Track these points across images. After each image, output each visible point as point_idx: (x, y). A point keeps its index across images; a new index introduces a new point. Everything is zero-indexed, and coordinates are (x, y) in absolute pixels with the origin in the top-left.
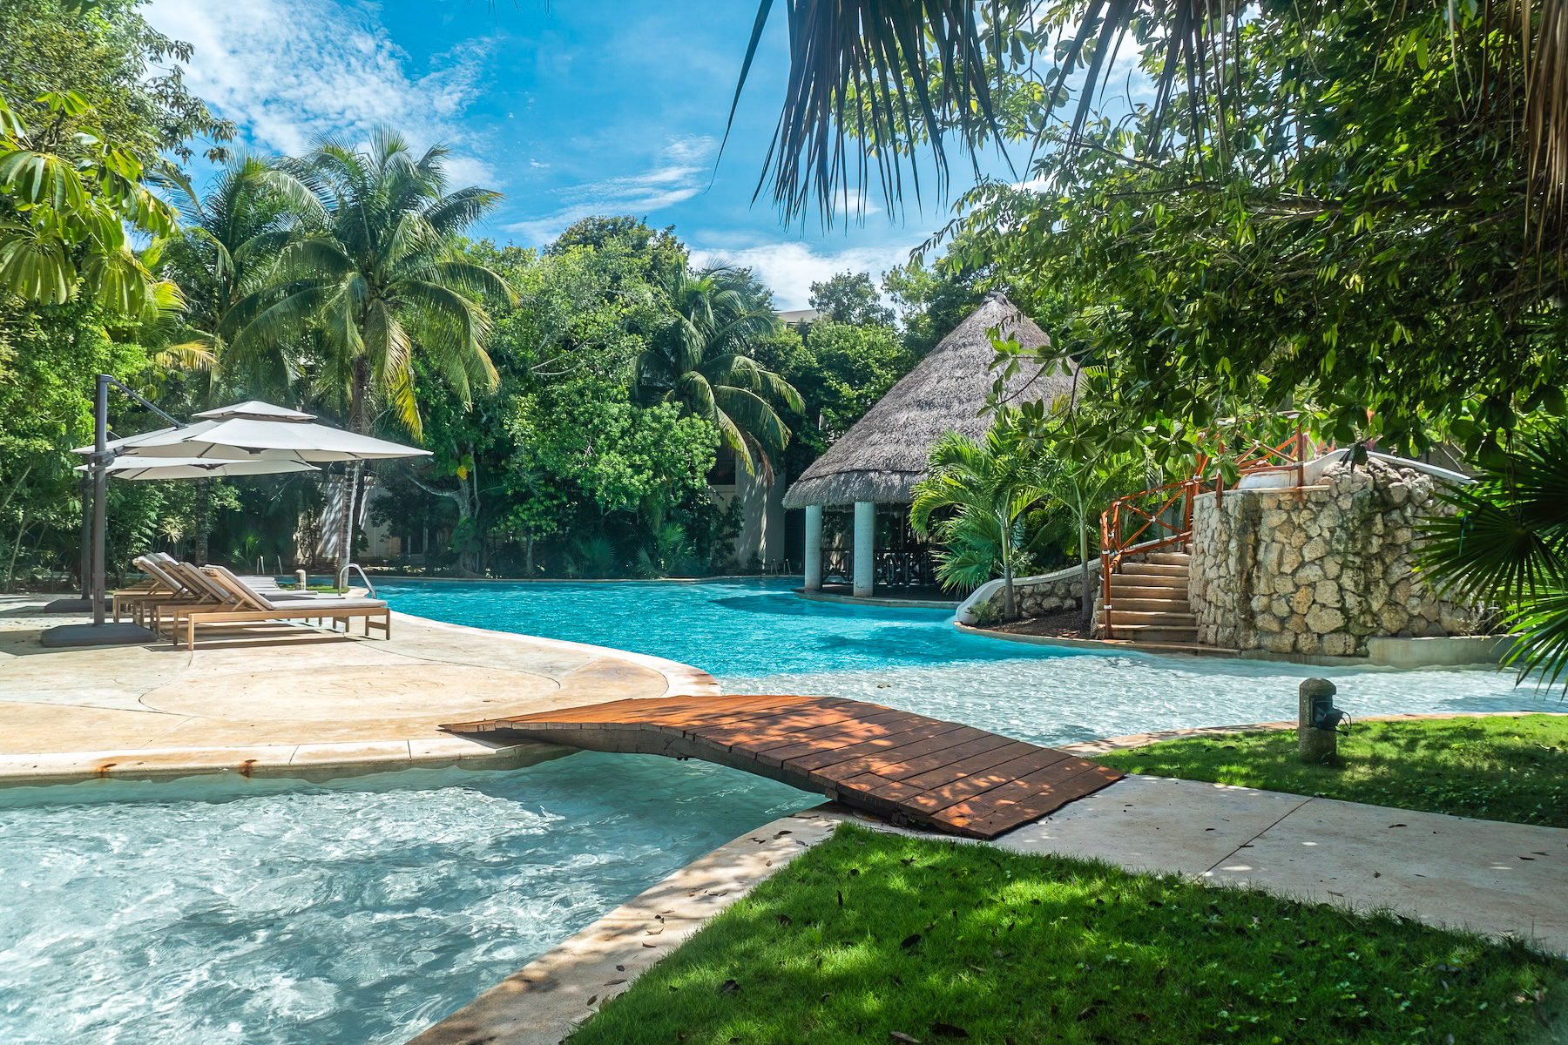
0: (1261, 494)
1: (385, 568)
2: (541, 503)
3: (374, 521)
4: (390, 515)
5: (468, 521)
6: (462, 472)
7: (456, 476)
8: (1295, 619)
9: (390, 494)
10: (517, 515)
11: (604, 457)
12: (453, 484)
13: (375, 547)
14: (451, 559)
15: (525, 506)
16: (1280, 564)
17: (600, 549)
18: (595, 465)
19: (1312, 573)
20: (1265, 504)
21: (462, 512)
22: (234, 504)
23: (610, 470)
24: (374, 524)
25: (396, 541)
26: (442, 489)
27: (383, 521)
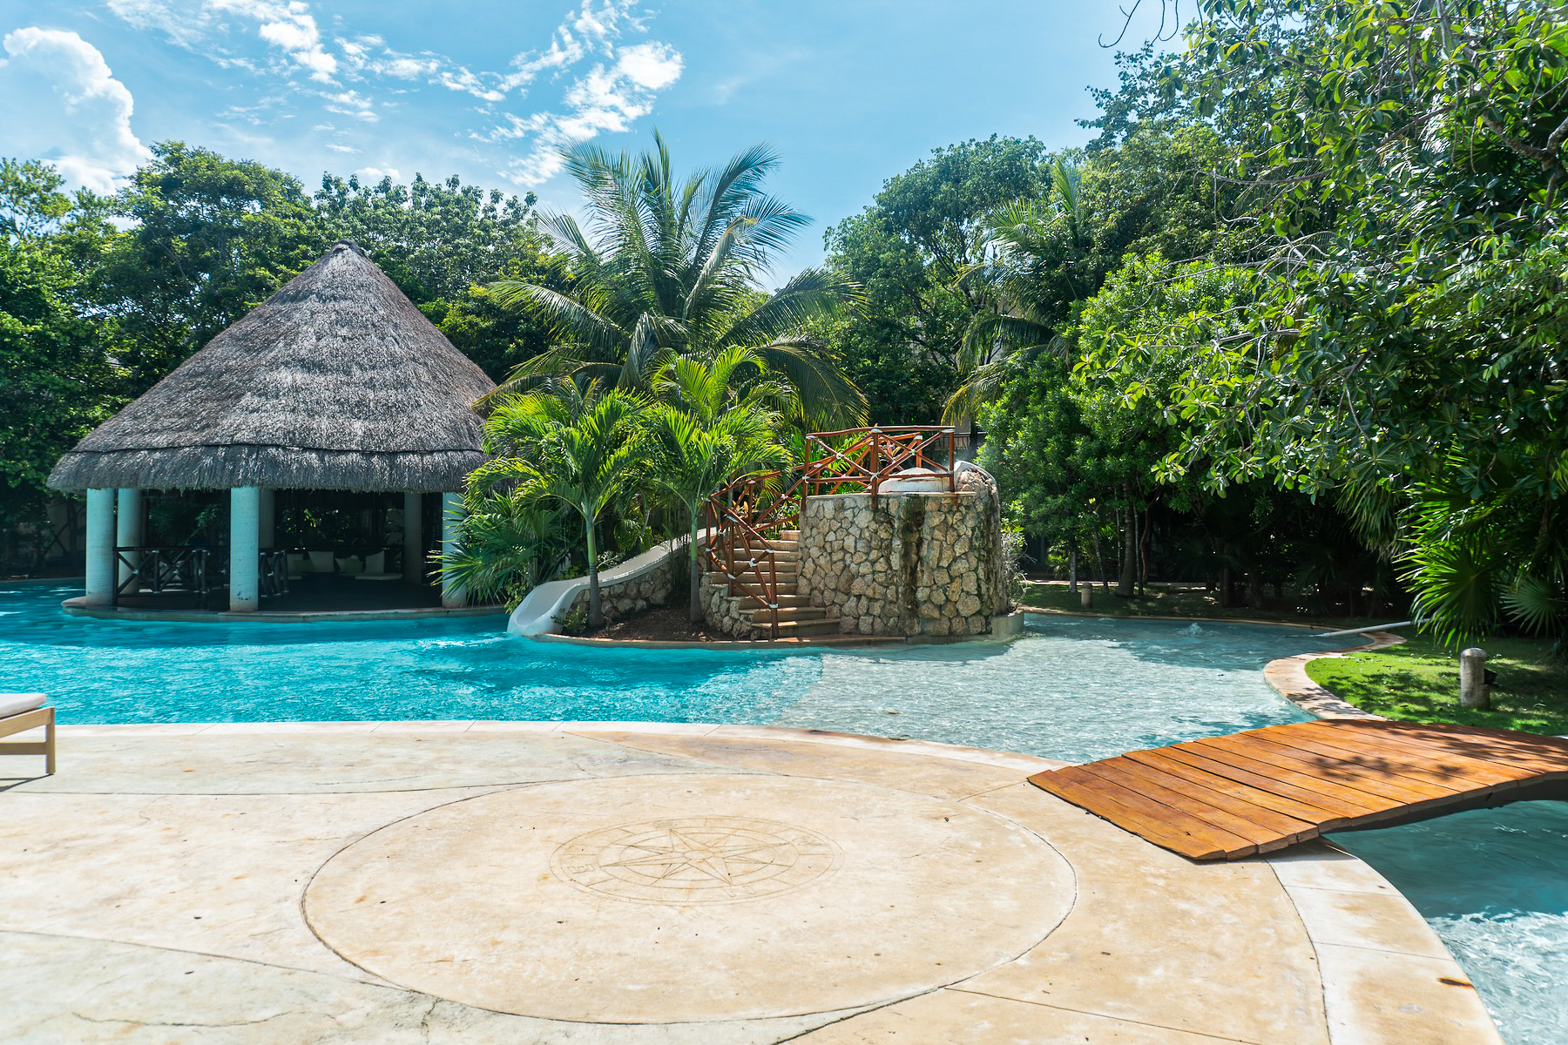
0: (927, 498)
8: (950, 606)
16: (939, 559)
19: (961, 566)
20: (929, 506)
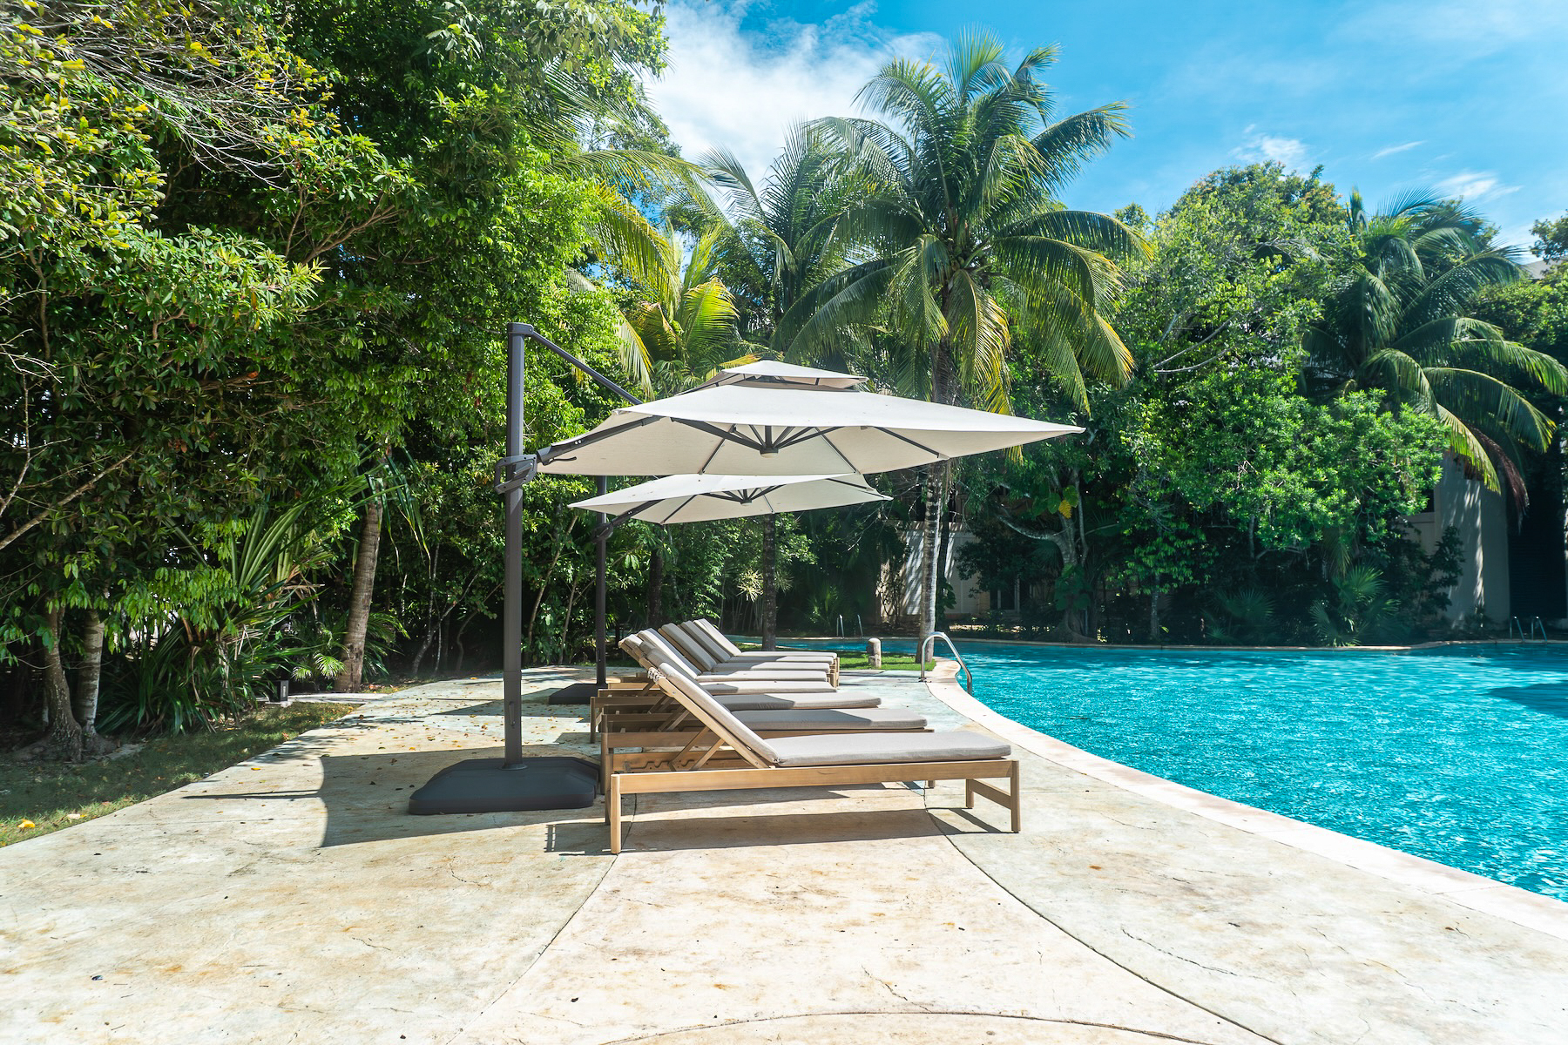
1: (975, 628)
2: (1171, 544)
3: (962, 572)
4: (980, 565)
5: (1074, 569)
6: (1065, 508)
7: (1058, 514)
9: (978, 540)
10: (1139, 562)
11: (1269, 474)
12: (1054, 523)
13: (963, 604)
14: (1054, 617)
15: (1149, 549)
17: (1254, 605)
18: (1258, 484)
21: (1066, 560)
22: (809, 557)
23: (1280, 492)
24: (963, 577)
25: (986, 595)
26: (1042, 531)
27: (972, 572)
